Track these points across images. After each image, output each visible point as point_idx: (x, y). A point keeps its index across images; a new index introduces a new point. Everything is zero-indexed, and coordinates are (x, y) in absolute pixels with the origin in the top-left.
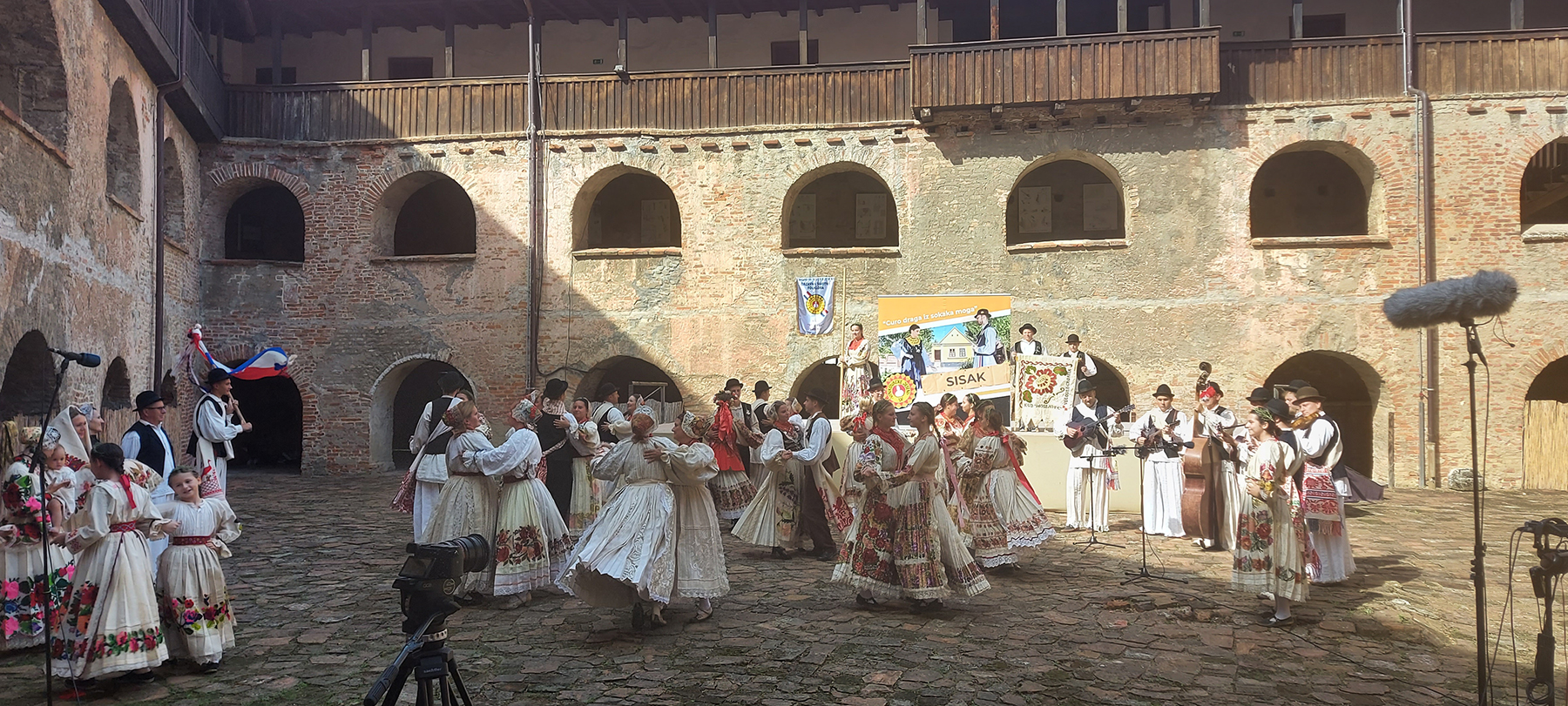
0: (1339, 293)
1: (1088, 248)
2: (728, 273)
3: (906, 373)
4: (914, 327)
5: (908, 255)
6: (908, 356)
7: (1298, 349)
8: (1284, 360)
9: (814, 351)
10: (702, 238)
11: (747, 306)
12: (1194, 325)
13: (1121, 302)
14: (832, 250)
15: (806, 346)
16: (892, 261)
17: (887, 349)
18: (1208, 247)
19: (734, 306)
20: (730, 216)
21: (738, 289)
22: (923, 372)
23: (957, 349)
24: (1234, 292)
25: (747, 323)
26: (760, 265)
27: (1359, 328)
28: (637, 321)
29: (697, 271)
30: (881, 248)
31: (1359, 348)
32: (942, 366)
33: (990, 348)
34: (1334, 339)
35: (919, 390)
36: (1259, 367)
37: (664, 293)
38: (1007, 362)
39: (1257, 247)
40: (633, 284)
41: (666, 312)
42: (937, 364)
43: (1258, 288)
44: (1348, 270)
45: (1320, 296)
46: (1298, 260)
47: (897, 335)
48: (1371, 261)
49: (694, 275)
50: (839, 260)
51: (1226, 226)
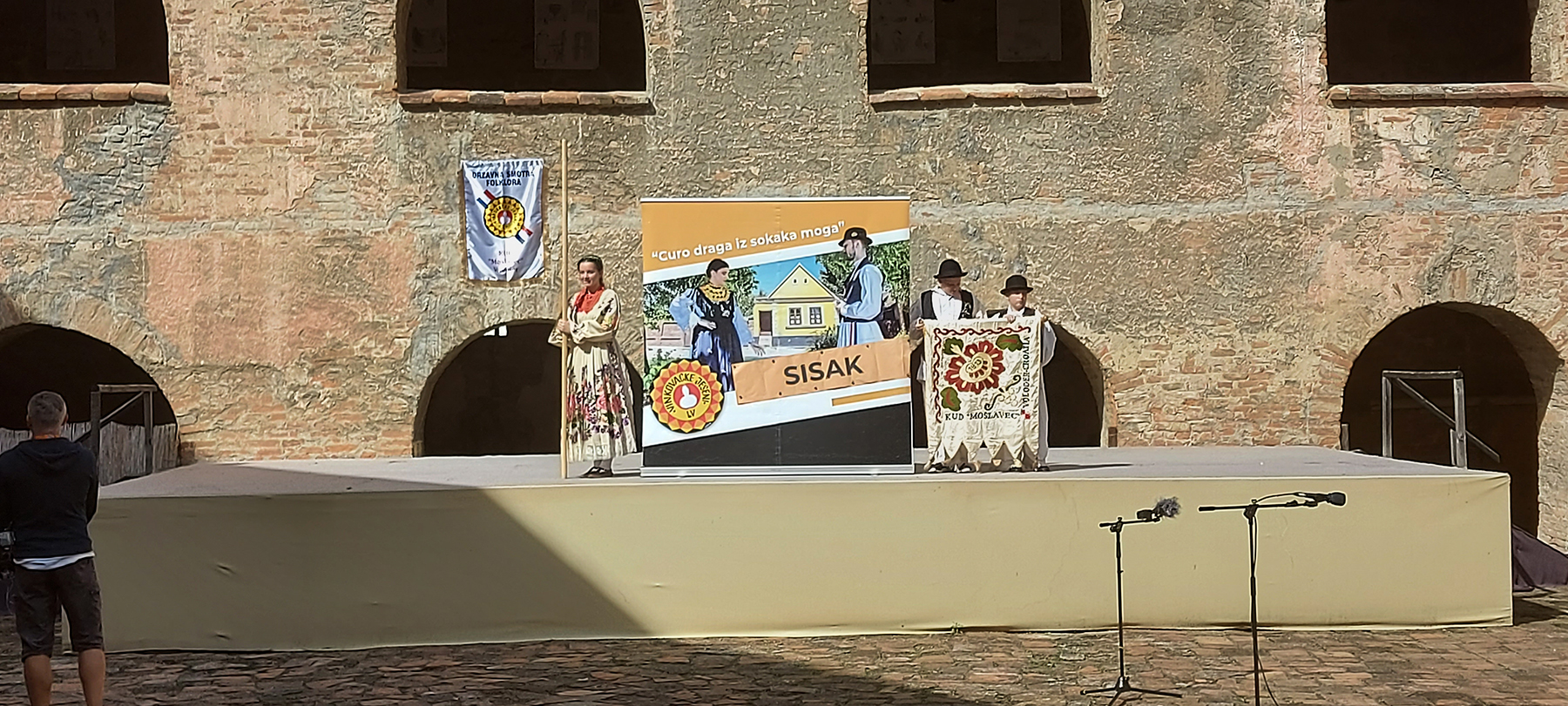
0: (1485, 190)
1: (1028, 102)
2: (278, 142)
3: (703, 359)
4: (717, 264)
5: (669, 110)
6: (705, 323)
7: (1413, 301)
8: (1387, 321)
9: (471, 311)
10: (217, 64)
11: (321, 215)
12: (1224, 254)
13: (1089, 209)
14: (507, 96)
15: (454, 301)
16: (634, 121)
17: (662, 310)
18: (1251, 103)
19: (292, 213)
20: (279, 17)
21: (300, 178)
22: (737, 357)
23: (805, 309)
24: (1298, 191)
25: (322, 252)
26: (349, 125)
27: (1519, 260)
28: (67, 247)
29: (205, 138)
30: (613, 94)
31: (1520, 297)
32: (774, 344)
33: (870, 306)
34: (1476, 281)
35: (731, 396)
36: (1342, 336)
37: (129, 185)
38: (902, 335)
39: (1339, 103)
40: (57, 165)
41: (134, 228)
42: (765, 340)
43: (1341, 182)
44: (1501, 148)
45: (1453, 198)
46: (1413, 129)
47: (682, 282)
48: (1542, 132)
49: (199, 147)
50: (524, 118)
51: (1284, 62)
